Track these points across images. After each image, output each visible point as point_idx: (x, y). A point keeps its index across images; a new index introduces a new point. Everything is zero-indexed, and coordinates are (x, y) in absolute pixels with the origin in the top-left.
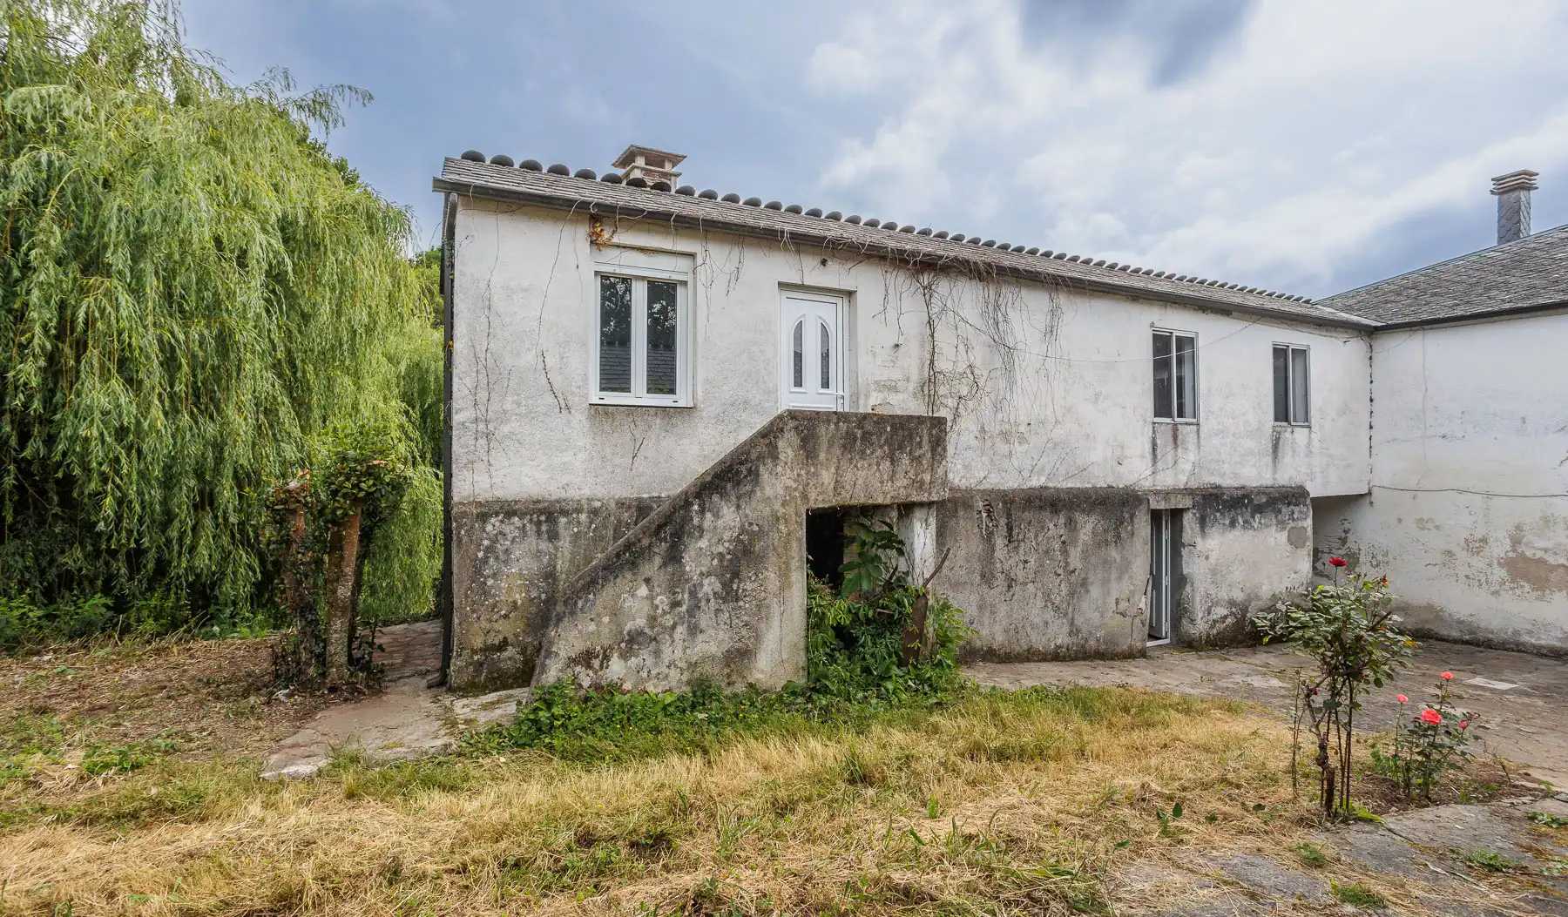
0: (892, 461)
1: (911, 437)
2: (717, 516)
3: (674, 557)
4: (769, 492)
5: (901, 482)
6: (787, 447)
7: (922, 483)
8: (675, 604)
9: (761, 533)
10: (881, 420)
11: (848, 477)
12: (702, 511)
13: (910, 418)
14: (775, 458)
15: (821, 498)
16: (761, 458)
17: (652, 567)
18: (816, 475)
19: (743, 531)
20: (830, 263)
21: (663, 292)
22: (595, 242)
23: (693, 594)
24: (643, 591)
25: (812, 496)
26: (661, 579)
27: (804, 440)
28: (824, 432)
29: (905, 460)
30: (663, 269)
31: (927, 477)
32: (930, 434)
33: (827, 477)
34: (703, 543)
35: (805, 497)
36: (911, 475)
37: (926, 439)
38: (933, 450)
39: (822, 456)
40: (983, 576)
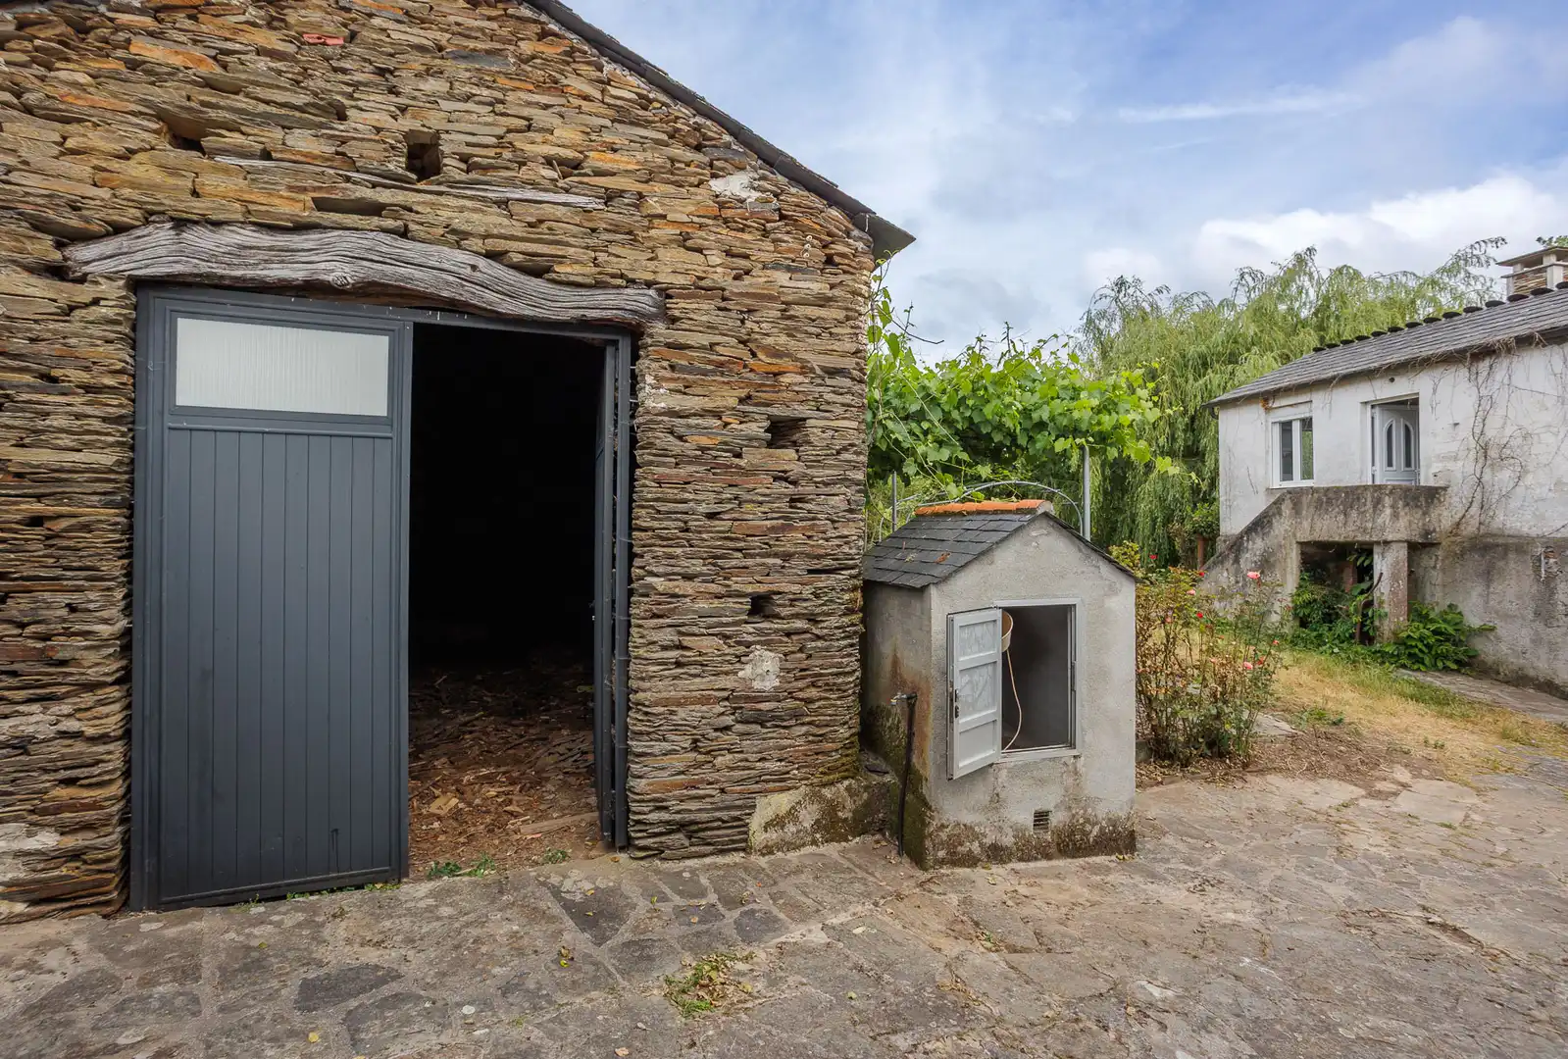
0: (1345, 515)
1: (1358, 499)
2: (1254, 543)
3: (1237, 561)
4: (1277, 532)
5: (1351, 527)
6: (1286, 508)
7: (1365, 530)
8: (1237, 582)
9: (1273, 554)
10: (1337, 490)
11: (1318, 525)
12: (1248, 540)
13: (1358, 487)
14: (1280, 515)
15: (1305, 535)
16: (1274, 515)
17: (1228, 564)
18: (1301, 523)
19: (1265, 551)
20: (1396, 379)
21: (1307, 424)
22: (1268, 410)
23: (1244, 580)
24: (1225, 574)
25: (1298, 535)
26: (1232, 569)
27: (1295, 504)
28: (1305, 500)
29: (1354, 514)
30: (1302, 412)
31: (1369, 525)
32: (1373, 497)
33: (1306, 524)
34: (1248, 555)
35: (1294, 535)
36: (1358, 523)
37: (1369, 499)
38: (1375, 507)
39: (1304, 512)
40: (1537, 614)
